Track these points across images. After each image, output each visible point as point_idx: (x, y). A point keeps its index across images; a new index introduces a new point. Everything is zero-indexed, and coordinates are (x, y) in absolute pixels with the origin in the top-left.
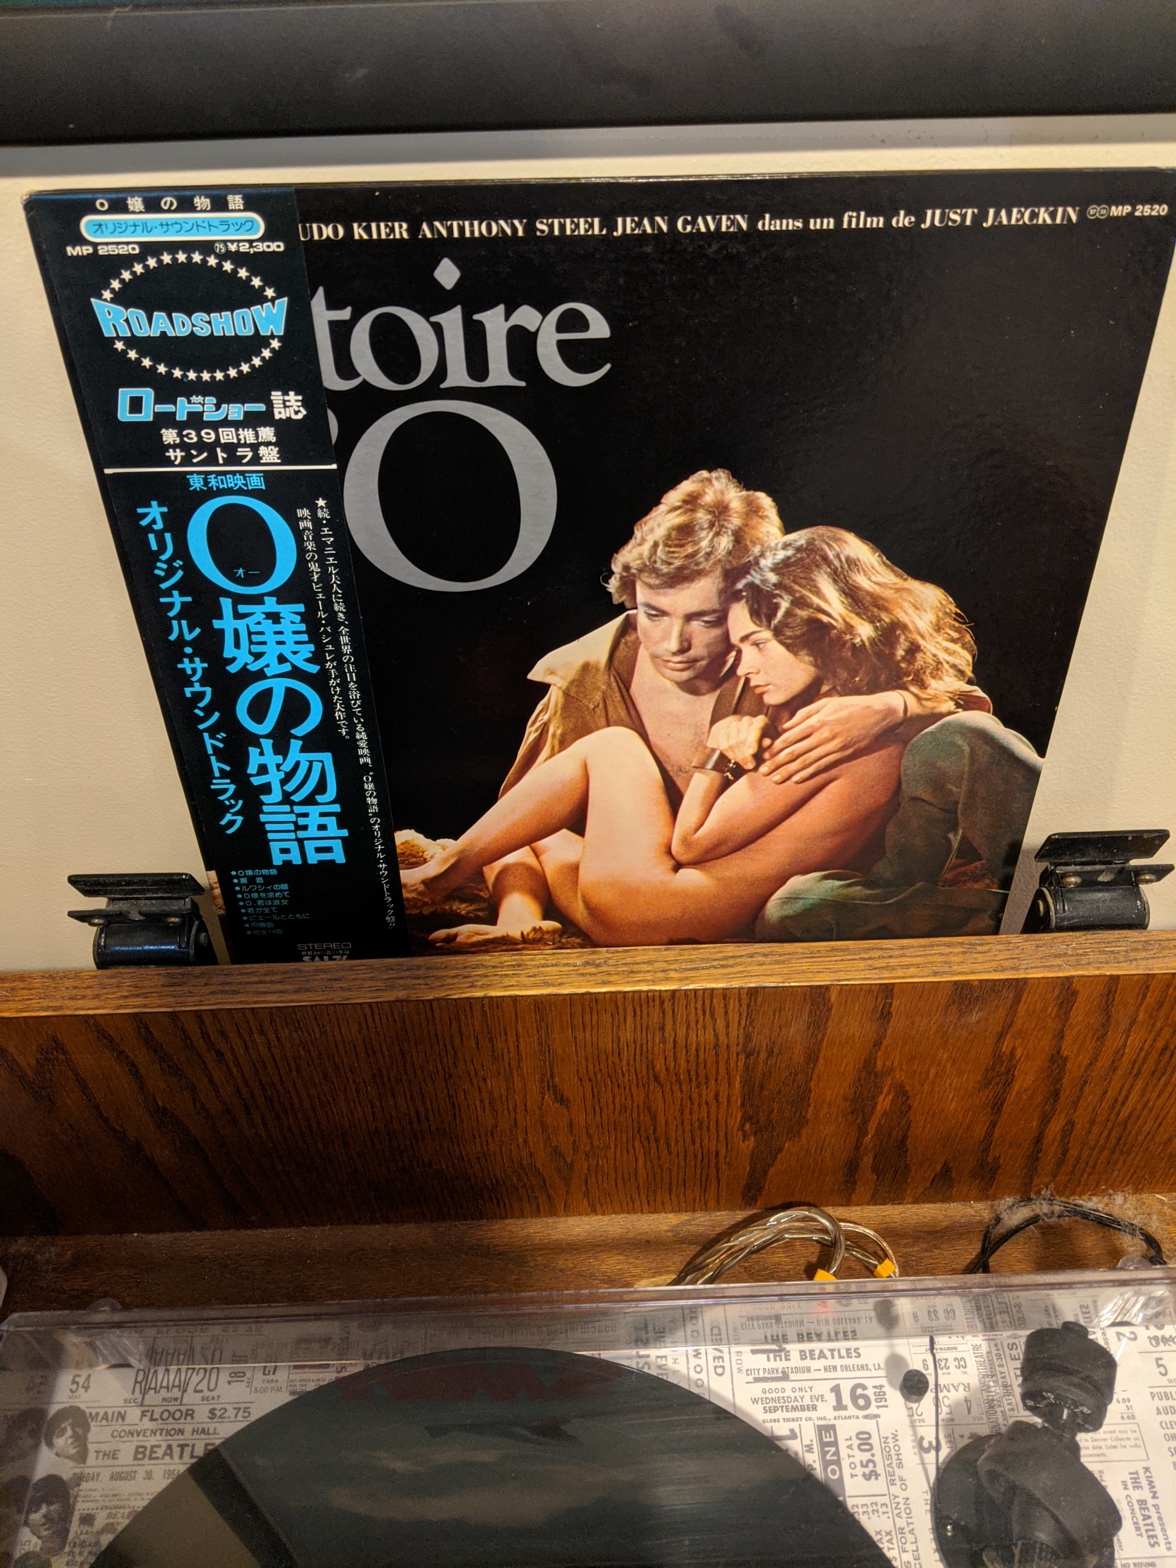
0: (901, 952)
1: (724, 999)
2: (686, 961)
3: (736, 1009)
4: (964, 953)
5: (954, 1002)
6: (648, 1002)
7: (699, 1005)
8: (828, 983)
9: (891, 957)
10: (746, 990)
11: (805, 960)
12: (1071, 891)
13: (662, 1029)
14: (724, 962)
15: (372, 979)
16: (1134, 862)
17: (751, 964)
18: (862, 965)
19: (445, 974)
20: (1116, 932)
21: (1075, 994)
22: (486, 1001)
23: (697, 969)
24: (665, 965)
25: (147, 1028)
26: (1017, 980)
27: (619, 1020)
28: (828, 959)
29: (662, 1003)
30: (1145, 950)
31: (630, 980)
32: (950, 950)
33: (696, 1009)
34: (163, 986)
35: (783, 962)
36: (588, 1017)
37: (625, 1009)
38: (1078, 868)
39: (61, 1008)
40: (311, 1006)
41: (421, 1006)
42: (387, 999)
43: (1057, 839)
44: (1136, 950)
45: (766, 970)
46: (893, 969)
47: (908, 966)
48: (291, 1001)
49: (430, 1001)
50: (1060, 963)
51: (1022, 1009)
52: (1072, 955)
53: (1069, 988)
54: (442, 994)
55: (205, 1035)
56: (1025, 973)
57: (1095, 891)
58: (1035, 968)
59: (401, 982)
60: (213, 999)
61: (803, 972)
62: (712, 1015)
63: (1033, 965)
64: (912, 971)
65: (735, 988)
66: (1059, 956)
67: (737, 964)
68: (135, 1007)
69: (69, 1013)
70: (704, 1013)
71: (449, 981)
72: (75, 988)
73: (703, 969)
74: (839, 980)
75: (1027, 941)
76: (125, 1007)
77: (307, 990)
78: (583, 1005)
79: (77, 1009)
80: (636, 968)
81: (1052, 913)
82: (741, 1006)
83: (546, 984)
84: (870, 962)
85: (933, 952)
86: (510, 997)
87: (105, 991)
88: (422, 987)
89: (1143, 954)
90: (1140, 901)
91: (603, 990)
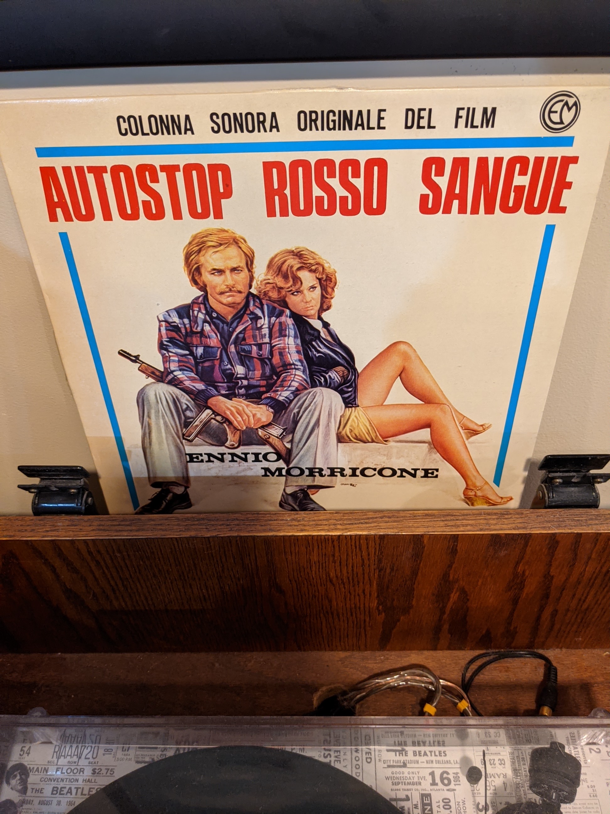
0: (463, 517)
1: (367, 541)
2: (346, 519)
3: (373, 546)
4: (497, 519)
5: (491, 546)
6: (325, 540)
7: (353, 544)
8: (422, 533)
9: (457, 520)
10: (378, 536)
11: (411, 521)
12: (557, 486)
13: (334, 556)
14: (367, 521)
15: (178, 525)
16: (593, 472)
17: (381, 523)
18: (442, 524)
19: (216, 523)
20: (581, 509)
21: (557, 542)
22: (238, 538)
23: (352, 524)
24: (335, 521)
25: (60, 549)
26: (526, 534)
27: (310, 550)
28: (424, 520)
29: (333, 542)
30: (596, 519)
31: (315, 529)
32: (490, 517)
33: (351, 545)
34: (67, 526)
35: (399, 521)
36: (293, 549)
37: (313, 544)
38: (561, 474)
39: (14, 536)
40: (145, 539)
41: (204, 540)
42: (185, 536)
43: (549, 458)
44: (592, 519)
45: (389, 525)
46: (458, 526)
47: (467, 525)
48: (135, 536)
49: (208, 538)
50: (549, 525)
51: (529, 549)
52: (556, 522)
53: (554, 539)
54: (214, 534)
55: (90, 553)
56: (530, 530)
57: (570, 487)
58: (536, 528)
59: (193, 527)
60: (93, 533)
61: (409, 527)
62: (360, 549)
63: (535, 526)
64: (469, 528)
65: (372, 535)
66: (549, 522)
67: (375, 522)
68: (52, 536)
69: (18, 539)
70: (356, 547)
71: (220, 527)
72: (21, 525)
73: (355, 524)
74: (429, 532)
75: (532, 513)
76: (48, 536)
77: (143, 530)
78: (290, 541)
79: (22, 537)
80: (320, 522)
81: (547, 498)
82: (375, 544)
83: (271, 530)
84: (446, 522)
85: (481, 518)
86: (251, 536)
87: (37, 528)
88: (204, 530)
89: (597, 522)
90: (595, 493)
91: (301, 534)
